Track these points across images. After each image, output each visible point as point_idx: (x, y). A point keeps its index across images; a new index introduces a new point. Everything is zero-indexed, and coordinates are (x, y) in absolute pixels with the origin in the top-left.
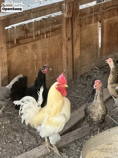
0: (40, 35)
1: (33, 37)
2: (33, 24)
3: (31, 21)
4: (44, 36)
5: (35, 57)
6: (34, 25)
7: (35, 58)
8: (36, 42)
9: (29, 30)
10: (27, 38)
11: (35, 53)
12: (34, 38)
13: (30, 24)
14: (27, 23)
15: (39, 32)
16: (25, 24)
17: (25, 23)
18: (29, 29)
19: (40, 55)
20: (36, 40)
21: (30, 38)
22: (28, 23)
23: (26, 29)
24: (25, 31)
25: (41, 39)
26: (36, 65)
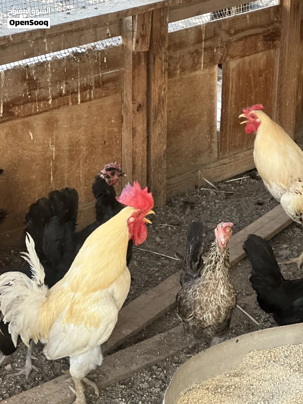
0: (64, 95)
1: (48, 100)
2: (49, 65)
3: (44, 60)
4: (77, 98)
5: (52, 152)
6: (52, 69)
7: (51, 154)
8: (55, 112)
9: (38, 82)
10: (33, 101)
11: (52, 141)
12: (50, 102)
13: (41, 65)
14: (34, 62)
15: (63, 87)
16: (27, 66)
17: (29, 64)
18: (37, 79)
19: (65, 147)
20: (54, 108)
21: (39, 101)
22: (36, 64)
23: (31, 78)
24: (28, 83)
25: (68, 104)
26: (54, 172)
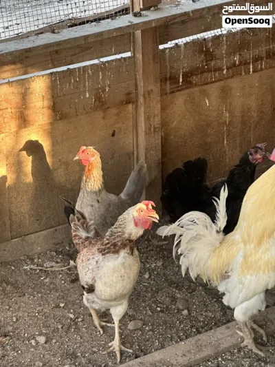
0: (238, 66)
1: (223, 70)
2: (225, 38)
3: (220, 33)
4: (249, 69)
5: (226, 117)
6: (227, 41)
7: (224, 119)
8: (229, 81)
9: (214, 53)
10: (209, 71)
11: (226, 108)
12: (225, 72)
13: (217, 38)
14: (210, 36)
15: (237, 59)
16: (205, 39)
17: (206, 37)
18: (213, 51)
19: (238, 113)
20: (228, 78)
21: (215, 71)
22: (213, 37)
23: (208, 50)
24: (205, 55)
25: (241, 74)
26: (228, 136)
